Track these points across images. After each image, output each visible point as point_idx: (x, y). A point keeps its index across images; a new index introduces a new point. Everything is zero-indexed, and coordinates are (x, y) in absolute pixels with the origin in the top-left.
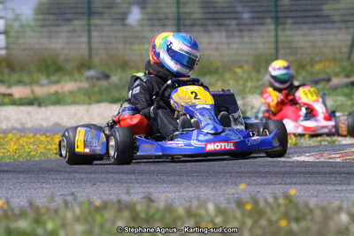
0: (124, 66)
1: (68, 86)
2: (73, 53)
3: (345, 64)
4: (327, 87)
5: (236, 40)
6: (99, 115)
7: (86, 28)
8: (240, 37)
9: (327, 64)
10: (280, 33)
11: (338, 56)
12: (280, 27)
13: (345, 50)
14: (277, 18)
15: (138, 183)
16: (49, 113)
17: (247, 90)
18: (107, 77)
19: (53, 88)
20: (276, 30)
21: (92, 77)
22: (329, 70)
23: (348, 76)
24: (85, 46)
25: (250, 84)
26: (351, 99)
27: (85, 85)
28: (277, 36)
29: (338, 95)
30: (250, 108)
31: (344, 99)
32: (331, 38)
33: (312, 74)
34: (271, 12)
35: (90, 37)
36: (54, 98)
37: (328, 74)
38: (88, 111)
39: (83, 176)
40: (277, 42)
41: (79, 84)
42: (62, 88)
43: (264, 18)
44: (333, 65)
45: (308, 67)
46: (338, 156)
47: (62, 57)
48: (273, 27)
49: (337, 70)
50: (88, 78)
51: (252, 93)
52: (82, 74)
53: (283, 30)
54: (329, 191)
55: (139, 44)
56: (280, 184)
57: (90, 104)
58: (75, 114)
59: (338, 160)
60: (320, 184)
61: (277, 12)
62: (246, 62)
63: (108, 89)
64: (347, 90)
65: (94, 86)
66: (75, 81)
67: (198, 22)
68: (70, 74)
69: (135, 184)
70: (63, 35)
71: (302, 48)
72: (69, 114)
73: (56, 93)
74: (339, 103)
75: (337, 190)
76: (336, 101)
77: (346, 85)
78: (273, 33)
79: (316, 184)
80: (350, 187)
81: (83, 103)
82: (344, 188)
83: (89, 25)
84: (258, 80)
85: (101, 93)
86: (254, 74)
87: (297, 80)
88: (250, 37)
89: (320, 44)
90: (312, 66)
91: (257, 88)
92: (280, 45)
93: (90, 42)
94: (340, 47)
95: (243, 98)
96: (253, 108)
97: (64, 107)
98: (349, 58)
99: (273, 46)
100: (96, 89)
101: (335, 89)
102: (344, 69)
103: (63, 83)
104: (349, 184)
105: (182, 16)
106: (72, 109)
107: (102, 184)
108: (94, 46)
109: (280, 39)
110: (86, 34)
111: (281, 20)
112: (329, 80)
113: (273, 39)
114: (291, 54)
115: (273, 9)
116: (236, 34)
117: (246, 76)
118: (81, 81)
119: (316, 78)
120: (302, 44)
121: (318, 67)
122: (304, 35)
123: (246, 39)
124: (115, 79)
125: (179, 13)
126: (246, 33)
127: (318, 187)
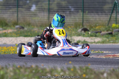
0: (29, 25)
1: (9, 31)
2: (12, 19)
3: (107, 27)
4: (100, 34)
5: (69, 17)
6: (20, 41)
7: (16, 11)
8: (70, 16)
9: (100, 27)
10: (84, 15)
11: (104, 24)
12: (84, 13)
13: (106, 22)
14: (83, 10)
15: (33, 62)
16: (2, 40)
17: (72, 34)
18: (23, 28)
19: (4, 31)
20: (83, 14)
21: (18, 28)
22: (101, 29)
23: (107, 31)
24: (16, 17)
25: (73, 32)
26: (108, 39)
27: (16, 31)
28: (83, 16)
29: (104, 37)
30: (73, 40)
31: (106, 39)
32: (102, 18)
33: (95, 30)
34: (81, 8)
35: (18, 14)
36: (4, 34)
37: (100, 30)
38: (16, 39)
39: (14, 59)
40: (83, 19)
41: (13, 30)
42: (7, 31)
43: (79, 10)
44: (102, 27)
45: (94, 27)
46: (104, 56)
47: (8, 21)
48: (82, 13)
49: (104, 29)
50: (16, 28)
51: (74, 36)
52: (15, 27)
53: (85, 14)
54: (101, 67)
55: (35, 17)
56: (83, 64)
57: (17, 37)
58: (12, 40)
59: (104, 58)
60: (98, 65)
61: (83, 8)
62: (72, 25)
63: (23, 32)
64: (107, 36)
65: (18, 31)
66: (12, 29)
67: (56, 10)
68: (10, 27)
69: (33, 63)
70: (8, 13)
71: (92, 21)
72: (9, 40)
73: (5, 33)
74: (104, 40)
75: (103, 67)
76: (103, 39)
77: (107, 34)
78: (82, 15)
79: (96, 65)
80: (108, 66)
81: (15, 37)
82: (106, 66)
83: (18, 10)
84: (76, 31)
85: (21, 33)
86: (75, 29)
87: (90, 32)
88: (74, 16)
89: (97, 20)
90: (95, 27)
91: (76, 34)
92: (84, 19)
93: (18, 16)
94: (105, 21)
95: (71, 37)
96: (74, 40)
97: (8, 38)
98: (108, 25)
99: (82, 20)
100: (19, 32)
101: (103, 35)
102: (106, 29)
103: (8, 30)
104: (108, 65)
105: (50, 8)
106: (10, 39)
107: (21, 62)
108: (19, 17)
109: (84, 17)
110: (16, 13)
111: (85, 11)
112: (101, 32)
113: (82, 17)
114: (88, 23)
115: (82, 7)
116: (69, 15)
117: (72, 29)
118: (14, 29)
119: (96, 31)
120: (91, 20)
121: (97, 28)
122: (93, 16)
123: (72, 17)
124: (26, 29)
125: (49, 7)
126: (73, 15)
127: (97, 66)
